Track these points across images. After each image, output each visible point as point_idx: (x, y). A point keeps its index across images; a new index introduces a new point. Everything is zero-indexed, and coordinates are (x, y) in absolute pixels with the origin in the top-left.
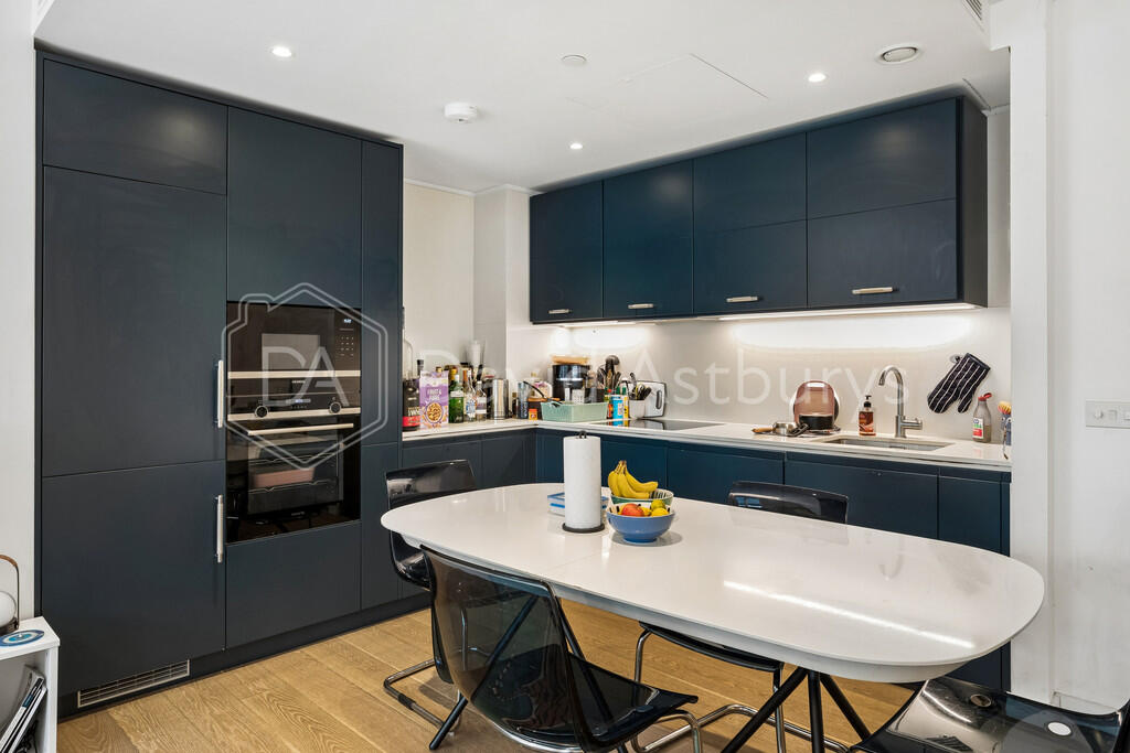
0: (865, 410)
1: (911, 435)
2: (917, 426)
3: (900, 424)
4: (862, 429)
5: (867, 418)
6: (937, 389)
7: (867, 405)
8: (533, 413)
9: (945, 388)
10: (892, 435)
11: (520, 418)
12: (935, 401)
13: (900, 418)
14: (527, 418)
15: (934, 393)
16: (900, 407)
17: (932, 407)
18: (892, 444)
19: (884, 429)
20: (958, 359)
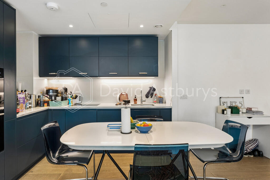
0: (135, 98)
1: (144, 103)
2: (145, 101)
3: (142, 101)
4: (135, 102)
5: (135, 100)
6: (147, 93)
7: (135, 97)
8: (46, 104)
9: (149, 93)
10: (140, 103)
11: (40, 106)
12: (147, 96)
13: (141, 100)
14: (44, 106)
15: (147, 94)
16: (142, 97)
17: (146, 97)
18: (141, 105)
19: (139, 102)
20: (150, 88)
